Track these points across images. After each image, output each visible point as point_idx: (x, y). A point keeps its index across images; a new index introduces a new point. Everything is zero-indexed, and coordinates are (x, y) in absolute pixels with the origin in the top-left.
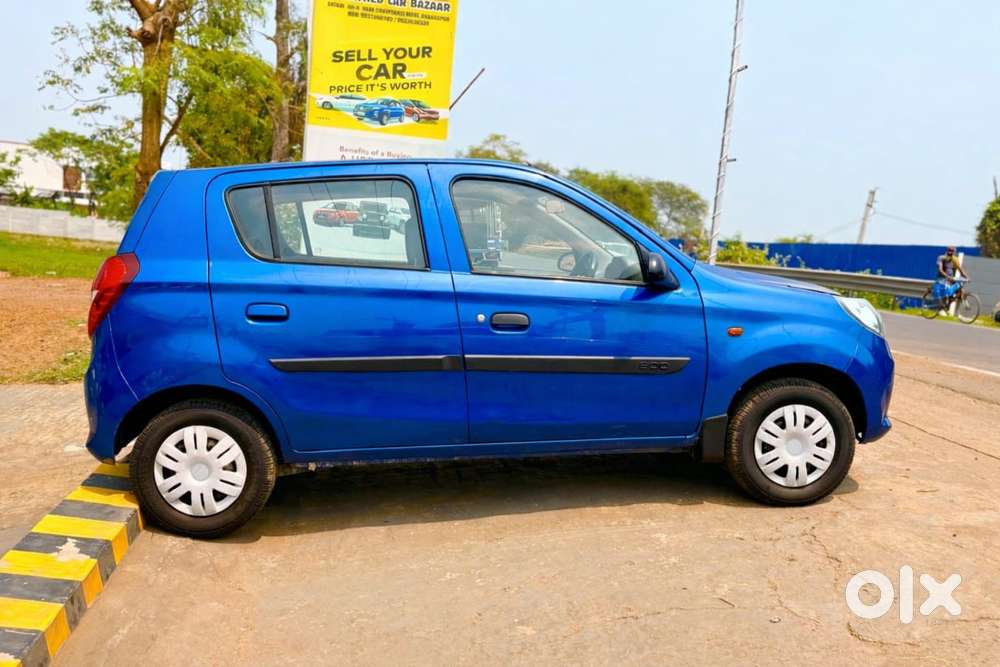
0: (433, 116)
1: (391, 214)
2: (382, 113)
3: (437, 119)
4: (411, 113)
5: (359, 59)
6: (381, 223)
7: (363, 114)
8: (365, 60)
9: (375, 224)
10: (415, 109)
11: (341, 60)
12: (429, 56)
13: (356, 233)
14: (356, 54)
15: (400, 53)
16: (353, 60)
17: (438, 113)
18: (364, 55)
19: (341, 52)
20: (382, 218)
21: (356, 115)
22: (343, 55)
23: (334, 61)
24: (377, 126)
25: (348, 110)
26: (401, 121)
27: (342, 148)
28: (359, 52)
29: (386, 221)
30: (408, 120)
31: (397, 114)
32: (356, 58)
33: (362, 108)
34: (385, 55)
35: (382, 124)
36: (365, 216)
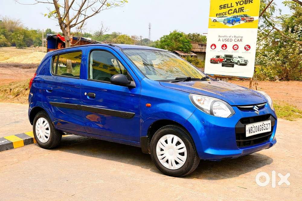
0: (252, 20)
1: (234, 58)
2: (233, 21)
3: (253, 20)
4: (243, 20)
5: (228, 7)
6: (231, 62)
7: (227, 22)
8: (229, 7)
9: (229, 62)
10: (245, 18)
11: (222, 9)
12: (252, 2)
13: (223, 66)
14: (227, 5)
15: (242, 3)
16: (226, 8)
17: (253, 18)
18: (229, 6)
19: (222, 5)
20: (231, 60)
21: (224, 23)
22: (223, 6)
23: (220, 9)
24: (231, 25)
25: (221, 22)
26: (239, 23)
27: (219, 36)
28: (228, 4)
29: (233, 61)
30: (242, 22)
31: (239, 21)
32: (227, 7)
33: (226, 20)
34: (236, 5)
35: (233, 25)
36: (226, 60)
